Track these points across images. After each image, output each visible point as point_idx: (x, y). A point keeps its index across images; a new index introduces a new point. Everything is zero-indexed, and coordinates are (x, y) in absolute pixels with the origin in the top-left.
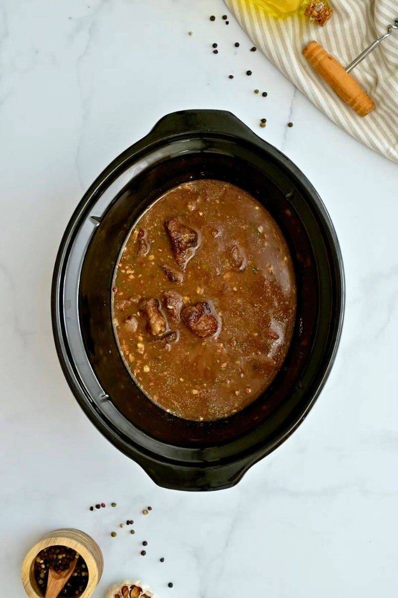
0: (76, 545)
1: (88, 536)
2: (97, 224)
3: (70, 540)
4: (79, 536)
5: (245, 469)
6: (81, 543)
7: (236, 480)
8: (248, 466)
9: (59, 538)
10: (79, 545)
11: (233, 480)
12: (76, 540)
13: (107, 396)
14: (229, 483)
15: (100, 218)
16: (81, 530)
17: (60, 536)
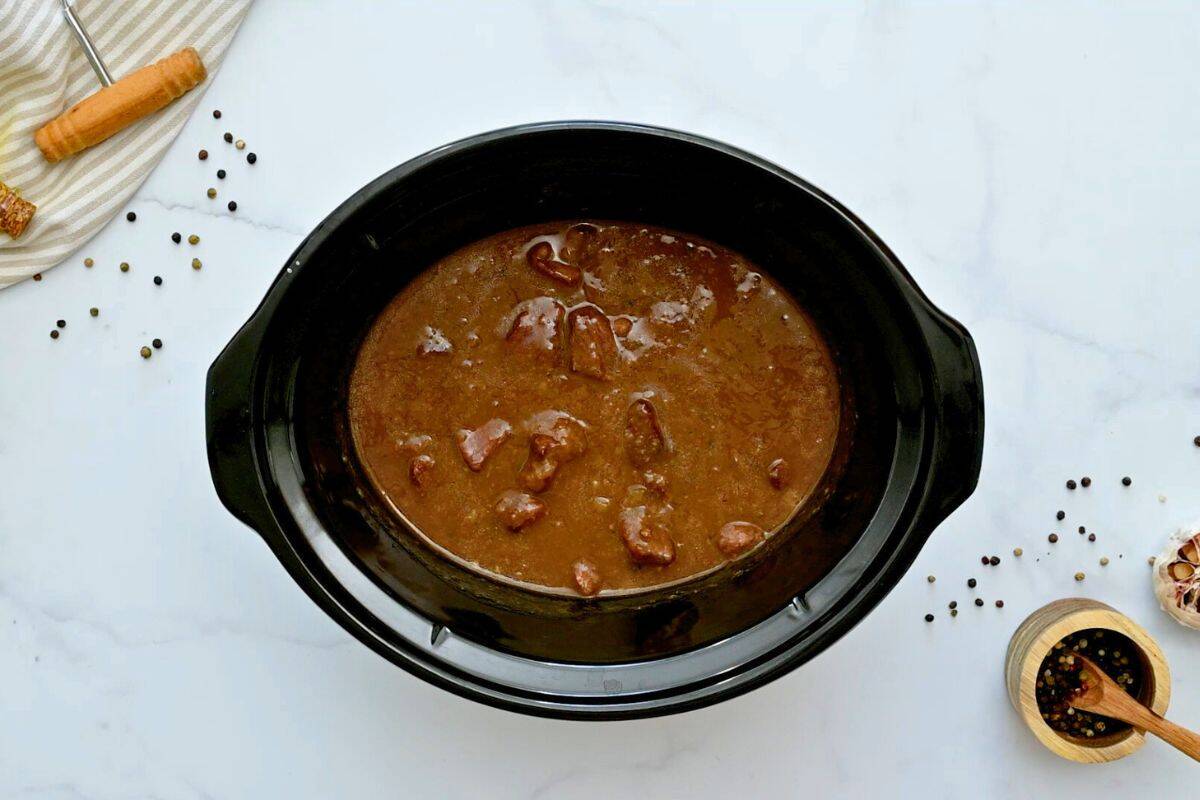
0: (1043, 642)
1: (1028, 619)
2: (446, 633)
3: (1030, 654)
4: (1026, 635)
5: (935, 313)
6: (1040, 632)
7: (959, 332)
8: (927, 305)
9: (1023, 674)
10: (1044, 636)
11: (958, 338)
12: (1032, 642)
13: (795, 600)
14: (964, 346)
15: (434, 626)
16: (1014, 631)
17: (1020, 671)
